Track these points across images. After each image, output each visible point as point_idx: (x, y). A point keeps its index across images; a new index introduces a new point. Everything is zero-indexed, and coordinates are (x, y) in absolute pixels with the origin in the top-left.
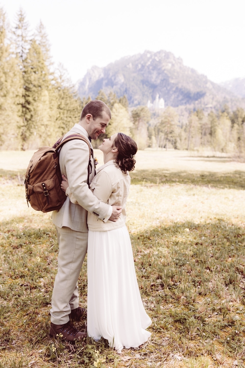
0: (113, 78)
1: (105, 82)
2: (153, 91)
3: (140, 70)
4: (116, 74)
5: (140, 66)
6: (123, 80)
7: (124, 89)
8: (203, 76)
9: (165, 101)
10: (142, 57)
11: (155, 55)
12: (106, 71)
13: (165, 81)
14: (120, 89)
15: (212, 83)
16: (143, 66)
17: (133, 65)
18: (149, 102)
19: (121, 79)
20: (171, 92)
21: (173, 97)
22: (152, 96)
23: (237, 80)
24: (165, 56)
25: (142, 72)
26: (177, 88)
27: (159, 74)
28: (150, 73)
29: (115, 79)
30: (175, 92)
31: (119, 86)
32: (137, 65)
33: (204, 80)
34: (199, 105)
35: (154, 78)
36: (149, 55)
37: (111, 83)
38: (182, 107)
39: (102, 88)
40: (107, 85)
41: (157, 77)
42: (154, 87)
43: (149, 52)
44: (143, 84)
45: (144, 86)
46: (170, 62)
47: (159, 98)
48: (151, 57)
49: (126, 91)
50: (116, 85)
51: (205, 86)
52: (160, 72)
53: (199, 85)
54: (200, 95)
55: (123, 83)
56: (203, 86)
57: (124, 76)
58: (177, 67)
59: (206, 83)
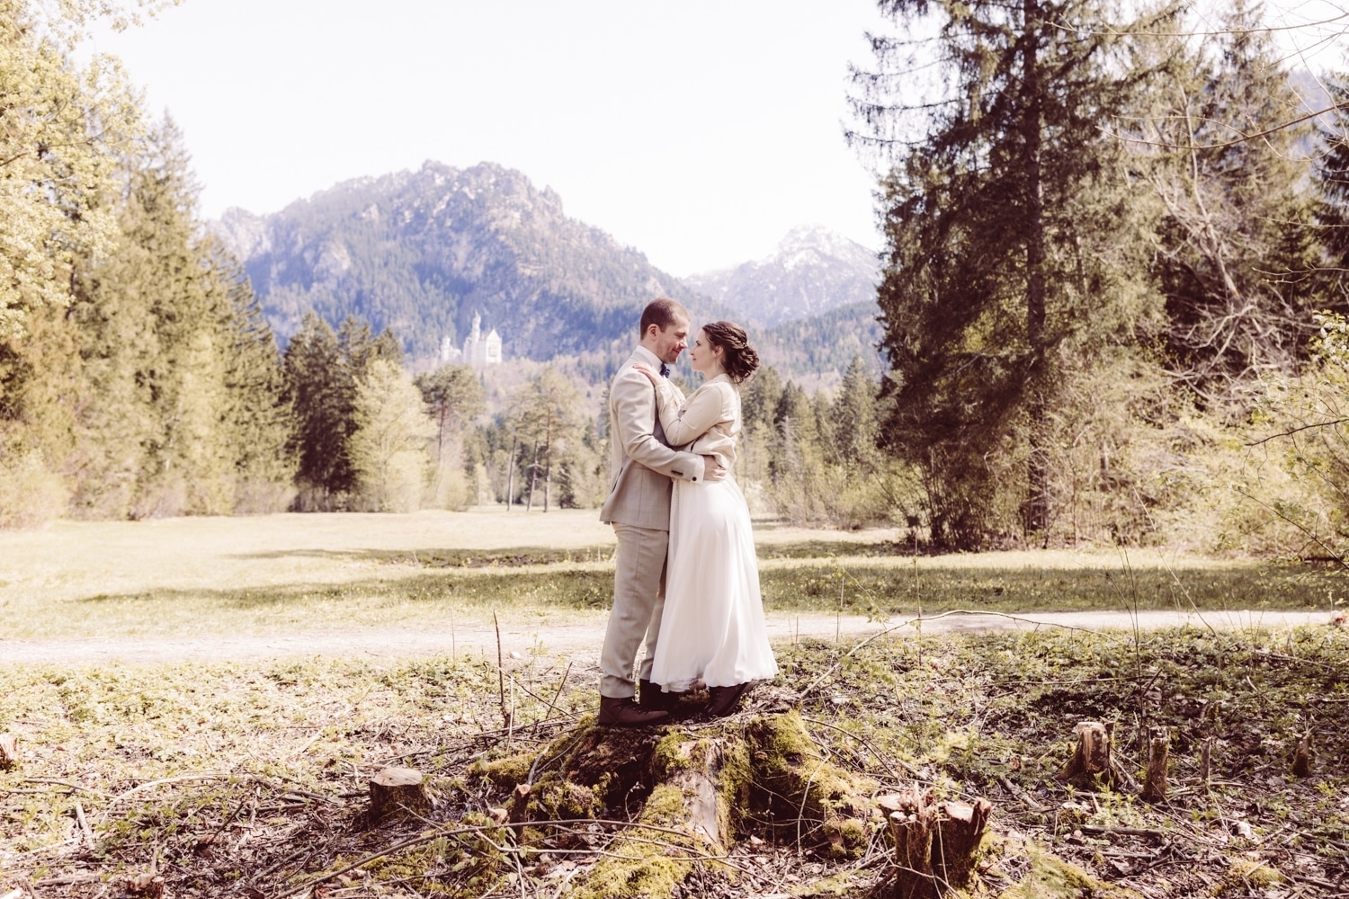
0: (308, 256)
1: (275, 270)
2: (459, 304)
3: (411, 229)
4: (318, 243)
5: (408, 215)
6: (346, 265)
7: (353, 294)
8: (631, 252)
9: (505, 340)
10: (414, 183)
11: (463, 178)
12: (282, 228)
13: (502, 268)
14: (335, 294)
15: (664, 279)
16: (420, 217)
17: (380, 210)
18: (447, 340)
19: (339, 259)
20: (525, 310)
21: (531, 326)
22: (457, 321)
23: (743, 269)
24: (496, 184)
25: (419, 237)
26: (544, 294)
27: (479, 245)
28: (445, 240)
29: (316, 259)
30: (537, 307)
31: (332, 285)
32: (398, 213)
33: (636, 266)
35: (462, 257)
36: (439, 181)
37: (301, 274)
38: (568, 360)
39: (268, 292)
40: (285, 279)
41: (470, 256)
42: (461, 289)
43: (439, 169)
44: (422, 282)
45: (427, 284)
46: (516, 207)
47: (483, 327)
48: (448, 186)
49: (359, 301)
50: (320, 280)
51: (640, 290)
52: (483, 238)
53: (621, 284)
54: (625, 319)
55: (349, 273)
56: (635, 289)
57: (351, 248)
58: (540, 224)
59: (645, 279)
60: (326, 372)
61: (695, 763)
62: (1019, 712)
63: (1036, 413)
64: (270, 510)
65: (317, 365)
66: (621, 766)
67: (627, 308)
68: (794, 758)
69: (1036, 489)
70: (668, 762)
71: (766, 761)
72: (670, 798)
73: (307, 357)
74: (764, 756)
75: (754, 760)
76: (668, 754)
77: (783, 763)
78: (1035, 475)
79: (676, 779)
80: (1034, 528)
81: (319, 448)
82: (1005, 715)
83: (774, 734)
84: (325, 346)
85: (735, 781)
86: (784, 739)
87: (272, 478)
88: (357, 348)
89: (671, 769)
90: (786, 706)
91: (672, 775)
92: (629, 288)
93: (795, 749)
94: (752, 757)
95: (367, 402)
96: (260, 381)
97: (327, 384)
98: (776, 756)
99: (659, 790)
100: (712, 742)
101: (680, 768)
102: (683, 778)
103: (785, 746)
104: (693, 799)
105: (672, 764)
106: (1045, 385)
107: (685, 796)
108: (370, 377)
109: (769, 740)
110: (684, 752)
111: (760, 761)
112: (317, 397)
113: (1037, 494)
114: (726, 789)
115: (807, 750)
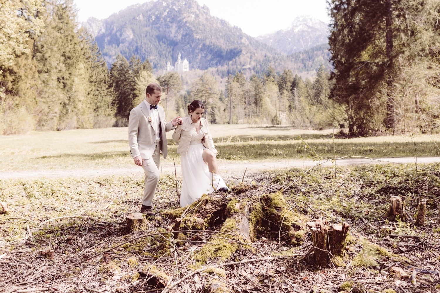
0: (118, 34)
1: (106, 39)
2: (173, 50)
3: (155, 23)
4: (121, 29)
5: (153, 17)
6: (132, 37)
7: (134, 47)
8: (236, 28)
9: (190, 63)
10: (156, 5)
11: (173, 2)
12: (109, 24)
13: (188, 36)
14: (128, 48)
15: (248, 38)
16: (158, 18)
17: (143, 16)
18: (169, 63)
19: (129, 35)
20: (197, 51)
21: (199, 57)
22: (172, 56)
23: (278, 33)
24: (185, 5)
25: (158, 26)
26: (204, 45)
27: (180, 27)
28: (167, 26)
29: (121, 35)
30: (202, 50)
31: (127, 44)
32: (150, 17)
33: (238, 33)
34: (235, 66)
35: (174, 32)
36: (165, 4)
37: (116, 41)
38: (213, 69)
39: (104, 48)
40: (110, 43)
41: (177, 32)
42: (173, 44)
44: (159, 42)
45: (161, 43)
46: (193, 13)
47: (182, 58)
48: (168, 6)
49: (137, 50)
50: (123, 43)
51: (239, 42)
52: (181, 25)
53: (232, 40)
54: (234, 53)
55: (133, 39)
56: (238, 42)
57: (133, 31)
58: (202, 19)
59: (241, 38)
60: (125, 76)
61: (241, 210)
62: (372, 194)
63: (389, 83)
64: (106, 126)
65: (122, 74)
66: (215, 212)
67: (235, 49)
68: (278, 209)
69: (390, 113)
70: (231, 210)
71: (268, 210)
72: (231, 223)
73: (118, 71)
74: (267, 208)
75: (263, 210)
76: (231, 207)
77: (274, 211)
78: (389, 107)
79: (234, 216)
80: (389, 128)
81: (123, 104)
82: (367, 195)
83: (271, 200)
84: (125, 67)
85: (256, 217)
86: (275, 202)
87: (107, 115)
88: (136, 67)
89: (232, 213)
90: (276, 190)
91: (232, 215)
92: (235, 42)
93: (279, 206)
94: (263, 208)
95: (140, 87)
96: (102, 80)
97: (125, 81)
98: (272, 208)
99: (228, 220)
100: (247, 203)
101: (236, 212)
102: (236, 216)
103: (275, 204)
104: (240, 223)
105: (233, 211)
106: (393, 73)
107: (237, 222)
108: (141, 78)
109: (269, 202)
110: (237, 207)
111: (266, 210)
112: (122, 85)
113: (390, 114)
114: (253, 220)
115: (283, 206)
